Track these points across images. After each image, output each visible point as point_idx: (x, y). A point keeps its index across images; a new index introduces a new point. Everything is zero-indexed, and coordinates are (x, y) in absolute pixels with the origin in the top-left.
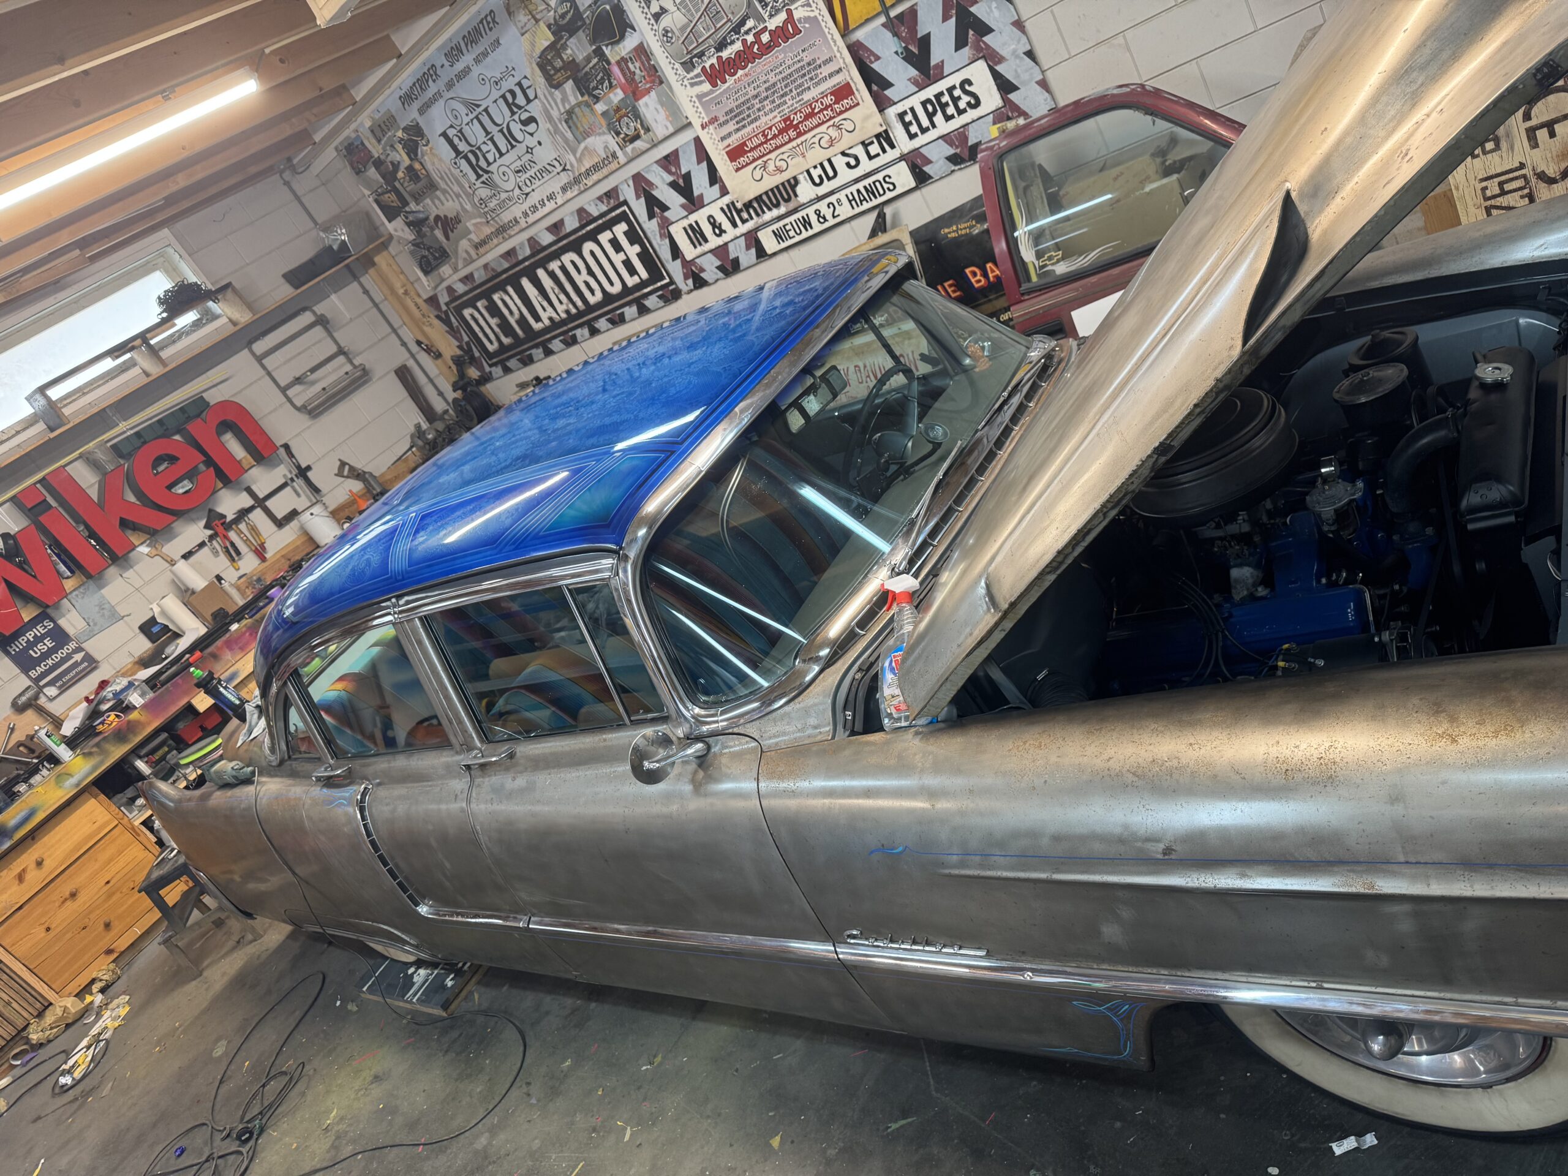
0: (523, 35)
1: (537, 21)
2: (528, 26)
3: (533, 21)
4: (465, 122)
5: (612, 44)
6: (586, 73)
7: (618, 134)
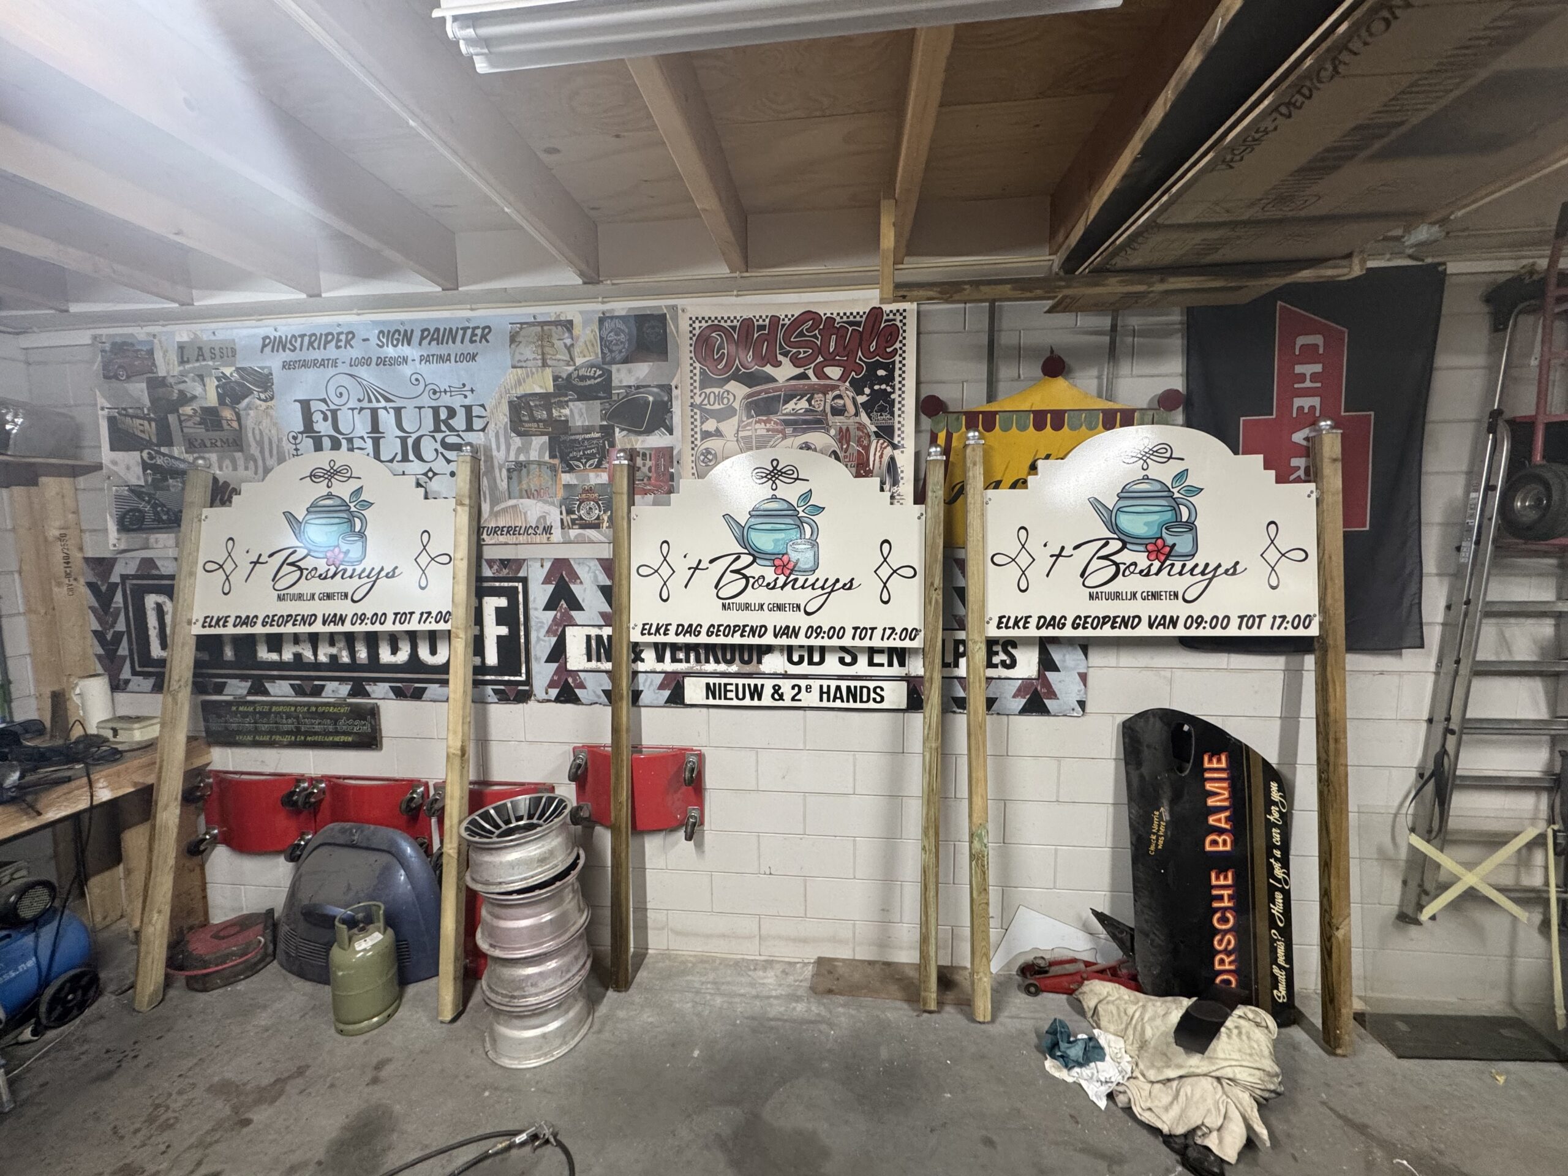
0: (514, 367)
1: (545, 365)
2: (529, 364)
3: (540, 363)
4: (351, 405)
5: (629, 431)
6: (576, 440)
7: (570, 512)
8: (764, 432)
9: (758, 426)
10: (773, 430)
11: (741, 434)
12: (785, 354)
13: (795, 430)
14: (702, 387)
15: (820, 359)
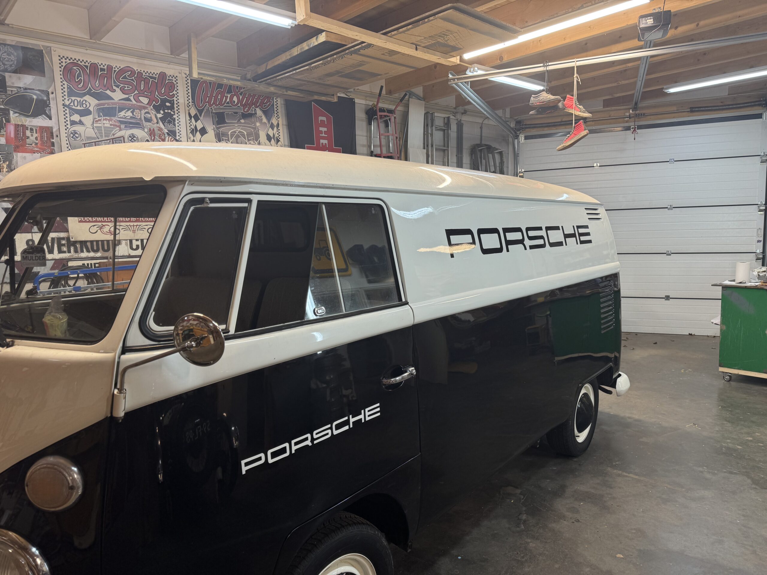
8: (109, 125)
9: (105, 122)
10: (114, 125)
11: (95, 125)
12: (118, 86)
13: (126, 127)
14: (70, 95)
15: (136, 92)
